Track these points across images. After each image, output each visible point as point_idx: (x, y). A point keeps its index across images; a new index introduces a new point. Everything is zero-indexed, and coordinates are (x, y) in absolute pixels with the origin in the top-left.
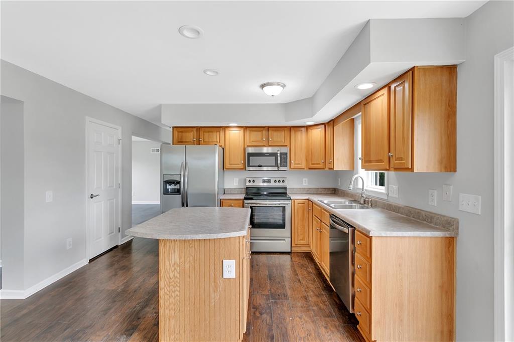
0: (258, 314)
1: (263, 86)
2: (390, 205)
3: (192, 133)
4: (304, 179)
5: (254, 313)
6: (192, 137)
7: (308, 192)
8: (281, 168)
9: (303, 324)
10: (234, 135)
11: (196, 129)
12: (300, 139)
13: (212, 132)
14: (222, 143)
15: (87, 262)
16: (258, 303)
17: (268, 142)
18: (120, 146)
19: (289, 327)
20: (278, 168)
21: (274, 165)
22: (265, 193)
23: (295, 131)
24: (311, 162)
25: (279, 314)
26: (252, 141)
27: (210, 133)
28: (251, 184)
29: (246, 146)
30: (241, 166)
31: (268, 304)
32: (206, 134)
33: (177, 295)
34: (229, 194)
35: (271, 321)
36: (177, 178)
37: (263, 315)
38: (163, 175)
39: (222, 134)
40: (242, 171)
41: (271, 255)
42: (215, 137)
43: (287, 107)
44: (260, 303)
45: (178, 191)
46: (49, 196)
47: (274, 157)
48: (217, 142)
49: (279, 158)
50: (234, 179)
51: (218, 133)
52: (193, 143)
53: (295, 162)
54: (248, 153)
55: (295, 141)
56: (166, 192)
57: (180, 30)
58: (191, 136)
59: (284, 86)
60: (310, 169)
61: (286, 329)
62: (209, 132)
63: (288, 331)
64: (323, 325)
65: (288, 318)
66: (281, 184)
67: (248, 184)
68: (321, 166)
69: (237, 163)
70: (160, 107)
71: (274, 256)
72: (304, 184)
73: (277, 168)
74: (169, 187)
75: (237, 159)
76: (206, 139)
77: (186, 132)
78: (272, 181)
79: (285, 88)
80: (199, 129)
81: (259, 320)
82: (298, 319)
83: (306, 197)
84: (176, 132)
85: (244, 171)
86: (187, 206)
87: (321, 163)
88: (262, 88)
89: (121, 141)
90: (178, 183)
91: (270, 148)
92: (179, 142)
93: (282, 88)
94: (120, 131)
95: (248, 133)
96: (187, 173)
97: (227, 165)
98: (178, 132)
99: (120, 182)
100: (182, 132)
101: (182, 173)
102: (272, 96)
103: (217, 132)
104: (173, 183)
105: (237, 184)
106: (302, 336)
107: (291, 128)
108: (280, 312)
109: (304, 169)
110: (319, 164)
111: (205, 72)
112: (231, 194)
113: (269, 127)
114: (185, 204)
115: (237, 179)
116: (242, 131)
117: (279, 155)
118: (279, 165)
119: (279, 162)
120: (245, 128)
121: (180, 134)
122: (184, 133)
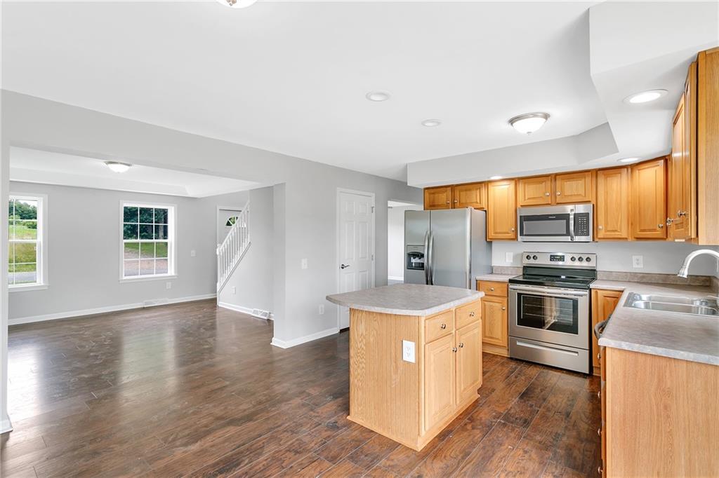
0: (469, 427)
1: (512, 121)
3: (445, 194)
4: (634, 258)
5: (466, 424)
6: (445, 200)
7: (644, 280)
8: (577, 238)
9: (522, 460)
10: (503, 191)
11: (450, 188)
12: (618, 188)
13: (470, 190)
14: (484, 205)
15: (338, 331)
16: (480, 416)
17: (556, 197)
18: (374, 214)
19: (500, 454)
20: (572, 238)
21: (565, 233)
22: (563, 277)
23: (607, 176)
24: (640, 226)
25: (498, 437)
26: (529, 199)
27: (468, 192)
28: (532, 262)
29: (519, 206)
30: (512, 235)
31: (492, 422)
32: (463, 194)
33: (363, 368)
34: (498, 274)
35: (479, 440)
36: (419, 250)
37: (475, 430)
38: (407, 246)
39: (484, 191)
40: (512, 242)
41: (550, 371)
42: (474, 196)
43: (578, 140)
44: (481, 418)
45: (421, 266)
46: (304, 264)
47: (565, 221)
48: (477, 202)
49: (572, 222)
50: (507, 253)
51: (478, 191)
52: (446, 207)
53: (606, 227)
54: (521, 217)
55: (606, 193)
56: (409, 266)
57: (368, 97)
58: (443, 198)
59: (546, 116)
60: (638, 239)
61: (494, 454)
62: (466, 190)
63: (494, 457)
64: (553, 473)
65: (506, 445)
66: (585, 264)
67: (526, 262)
68: (659, 233)
69: (505, 231)
70: (405, 168)
71: (555, 373)
72: (635, 266)
73: (569, 237)
74: (413, 261)
75: (506, 224)
76: (463, 201)
77: (439, 193)
78: (568, 258)
79: (549, 119)
80: (454, 187)
81: (466, 433)
82: (521, 452)
84: (428, 194)
85: (515, 242)
86: (432, 284)
87: (658, 229)
88: (512, 124)
89: (374, 209)
90: (422, 256)
92: (431, 206)
93: (544, 120)
94: (373, 199)
95: (521, 187)
96: (431, 244)
97: (491, 234)
98: (430, 194)
99: (373, 253)
100: (434, 193)
101: (427, 243)
102: (528, 133)
104: (418, 256)
105: (512, 261)
106: (509, 469)
107: (596, 173)
108: (501, 435)
109: (626, 239)
110: (655, 230)
111: (423, 124)
112: (501, 274)
113: (556, 175)
114: (429, 282)
115: (511, 254)
116: (512, 184)
117: (572, 217)
118: (573, 233)
119: (572, 228)
120: (517, 180)
121: (432, 196)
122: (436, 195)
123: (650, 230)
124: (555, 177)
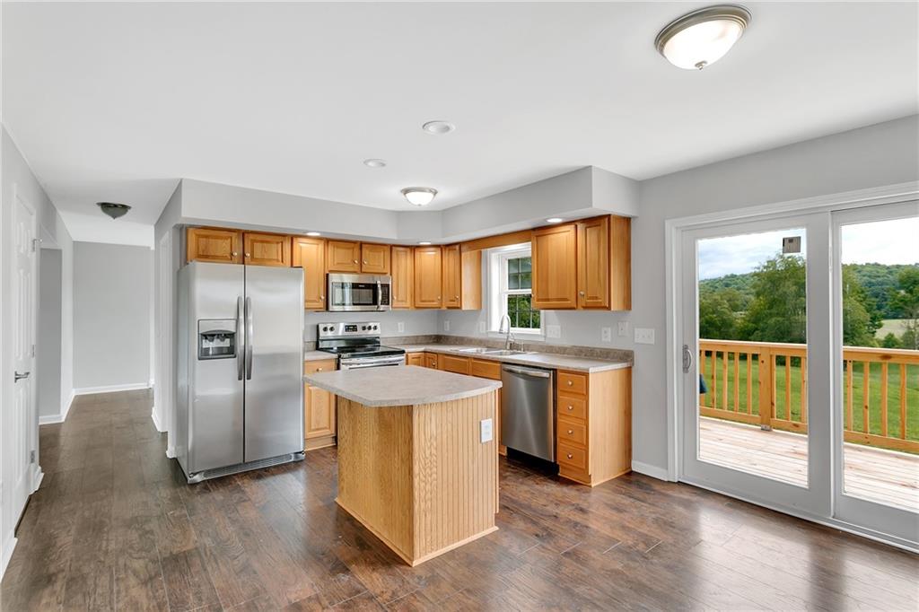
1: (406, 191)
2: (551, 347)
3: (228, 241)
6: (228, 250)
8: (382, 308)
10: (308, 251)
13: (268, 242)
17: (362, 266)
18: (35, 255)
20: (378, 307)
21: (371, 302)
23: (397, 253)
24: (421, 298)
27: (266, 245)
28: (329, 334)
29: (327, 272)
30: (319, 305)
32: (258, 246)
36: (229, 327)
39: (287, 246)
42: (274, 252)
47: (373, 291)
48: (278, 260)
49: (380, 292)
51: (279, 245)
52: (230, 260)
53: (398, 298)
54: (333, 283)
55: (398, 266)
56: (203, 355)
58: (222, 246)
59: (435, 193)
60: (418, 308)
62: (262, 242)
66: (372, 332)
67: (322, 334)
68: (435, 304)
69: (313, 299)
73: (376, 307)
74: (210, 345)
75: (314, 292)
76: (258, 254)
77: (217, 237)
78: (359, 328)
80: (243, 234)
83: (422, 348)
84: (194, 236)
85: (324, 312)
88: (405, 194)
90: (233, 335)
91: (363, 276)
92: (200, 256)
94: (33, 220)
95: (331, 248)
98: (199, 236)
100: (207, 237)
103: (278, 243)
104: (219, 336)
107: (391, 247)
109: (407, 308)
110: (433, 301)
113: (362, 243)
114: (244, 374)
116: (321, 246)
117: (379, 286)
118: (380, 303)
119: (380, 298)
120: (327, 241)
121: (203, 240)
122: (211, 241)
123: (430, 301)
124: (361, 245)
